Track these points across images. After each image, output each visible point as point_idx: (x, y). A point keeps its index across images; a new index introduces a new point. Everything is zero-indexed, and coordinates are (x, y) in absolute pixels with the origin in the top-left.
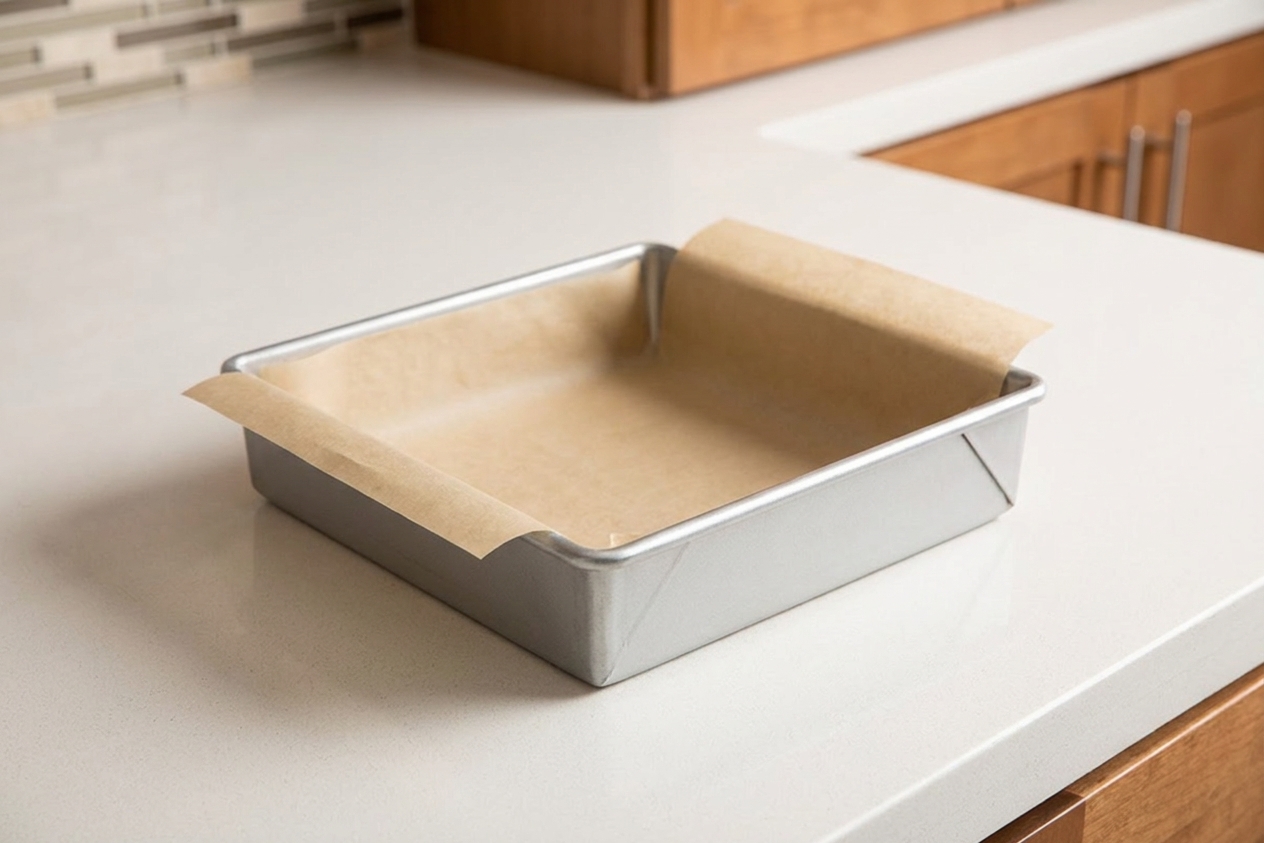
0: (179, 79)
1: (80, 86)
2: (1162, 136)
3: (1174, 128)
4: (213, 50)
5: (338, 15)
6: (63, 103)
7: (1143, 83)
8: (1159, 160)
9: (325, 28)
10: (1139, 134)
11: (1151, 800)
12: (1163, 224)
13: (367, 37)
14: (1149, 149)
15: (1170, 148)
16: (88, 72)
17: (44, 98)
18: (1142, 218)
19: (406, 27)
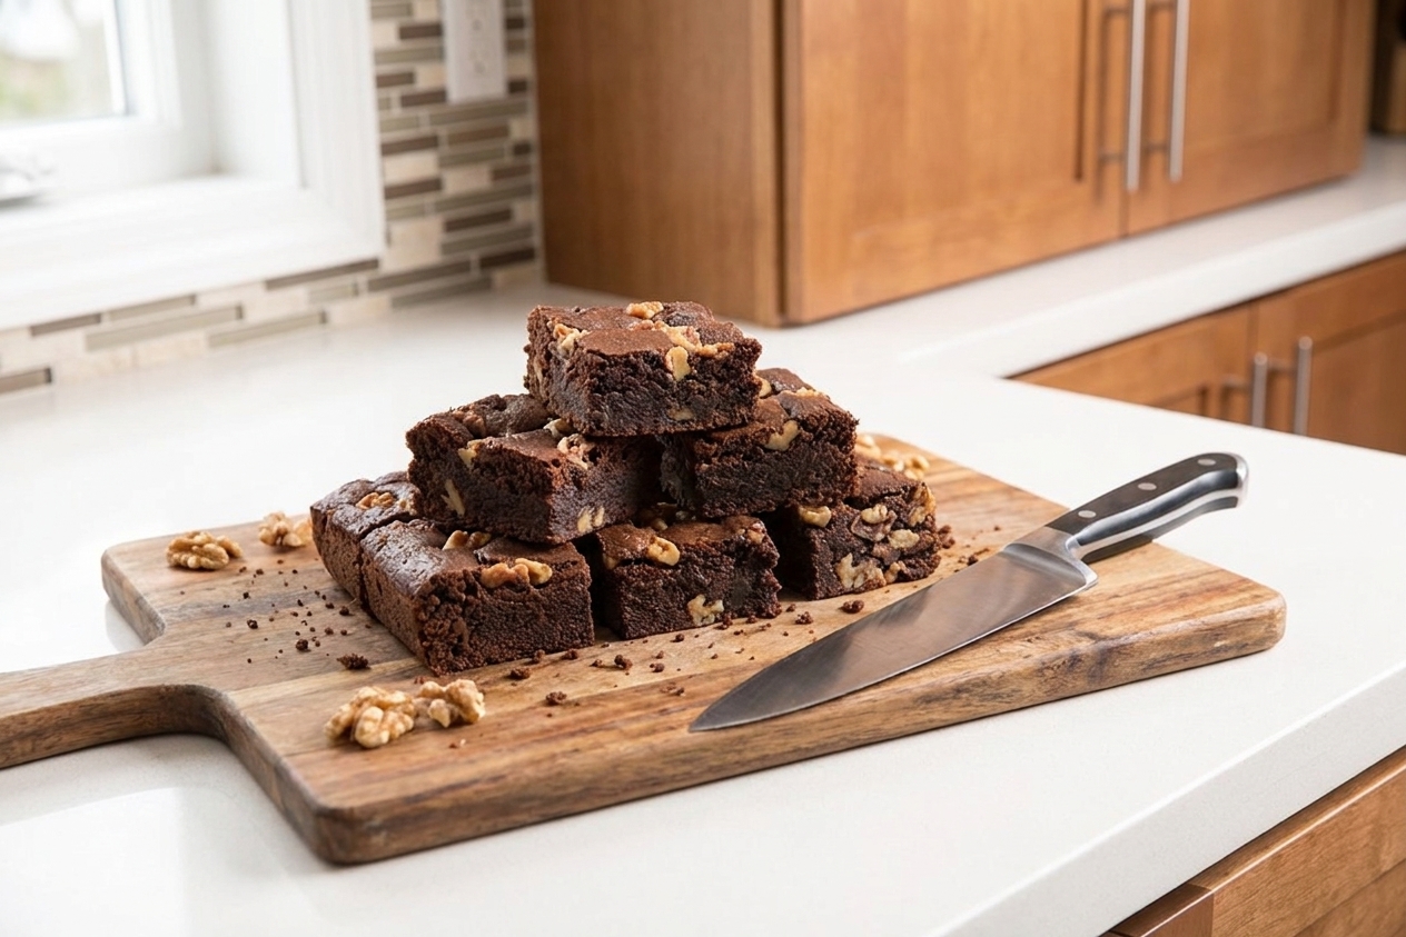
0: (324, 318)
1: (234, 325)
2: (1284, 363)
3: (1296, 352)
4: (356, 292)
5: (474, 256)
6: (216, 341)
7: (1264, 309)
8: (1283, 385)
9: (462, 267)
10: (1262, 360)
11: (1275, 898)
12: (1291, 429)
13: (500, 276)
14: (1273, 375)
15: (1293, 374)
16: (240, 312)
17: (199, 336)
18: (1269, 424)
19: (537, 267)
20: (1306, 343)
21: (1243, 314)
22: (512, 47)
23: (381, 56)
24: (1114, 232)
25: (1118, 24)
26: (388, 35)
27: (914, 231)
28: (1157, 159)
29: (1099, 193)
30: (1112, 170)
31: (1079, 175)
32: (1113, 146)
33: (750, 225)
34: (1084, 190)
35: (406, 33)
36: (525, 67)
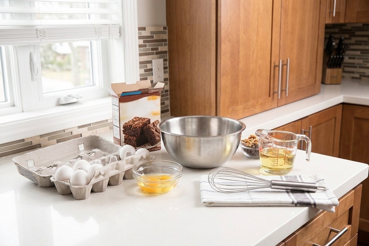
8: (307, 134)
13: (162, 115)
14: (305, 132)
15: (309, 132)
19: (169, 113)
20: (311, 127)
21: (300, 121)
22: (165, 72)
23: (141, 75)
24: (277, 106)
25: (277, 68)
26: (142, 71)
27: (240, 107)
28: (284, 92)
29: (273, 99)
30: (276, 95)
31: (270, 96)
32: (276, 90)
33: (211, 107)
34: (271, 98)
35: (146, 71)
36: (167, 76)
